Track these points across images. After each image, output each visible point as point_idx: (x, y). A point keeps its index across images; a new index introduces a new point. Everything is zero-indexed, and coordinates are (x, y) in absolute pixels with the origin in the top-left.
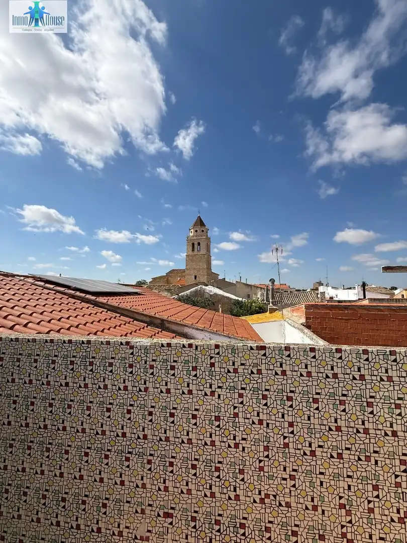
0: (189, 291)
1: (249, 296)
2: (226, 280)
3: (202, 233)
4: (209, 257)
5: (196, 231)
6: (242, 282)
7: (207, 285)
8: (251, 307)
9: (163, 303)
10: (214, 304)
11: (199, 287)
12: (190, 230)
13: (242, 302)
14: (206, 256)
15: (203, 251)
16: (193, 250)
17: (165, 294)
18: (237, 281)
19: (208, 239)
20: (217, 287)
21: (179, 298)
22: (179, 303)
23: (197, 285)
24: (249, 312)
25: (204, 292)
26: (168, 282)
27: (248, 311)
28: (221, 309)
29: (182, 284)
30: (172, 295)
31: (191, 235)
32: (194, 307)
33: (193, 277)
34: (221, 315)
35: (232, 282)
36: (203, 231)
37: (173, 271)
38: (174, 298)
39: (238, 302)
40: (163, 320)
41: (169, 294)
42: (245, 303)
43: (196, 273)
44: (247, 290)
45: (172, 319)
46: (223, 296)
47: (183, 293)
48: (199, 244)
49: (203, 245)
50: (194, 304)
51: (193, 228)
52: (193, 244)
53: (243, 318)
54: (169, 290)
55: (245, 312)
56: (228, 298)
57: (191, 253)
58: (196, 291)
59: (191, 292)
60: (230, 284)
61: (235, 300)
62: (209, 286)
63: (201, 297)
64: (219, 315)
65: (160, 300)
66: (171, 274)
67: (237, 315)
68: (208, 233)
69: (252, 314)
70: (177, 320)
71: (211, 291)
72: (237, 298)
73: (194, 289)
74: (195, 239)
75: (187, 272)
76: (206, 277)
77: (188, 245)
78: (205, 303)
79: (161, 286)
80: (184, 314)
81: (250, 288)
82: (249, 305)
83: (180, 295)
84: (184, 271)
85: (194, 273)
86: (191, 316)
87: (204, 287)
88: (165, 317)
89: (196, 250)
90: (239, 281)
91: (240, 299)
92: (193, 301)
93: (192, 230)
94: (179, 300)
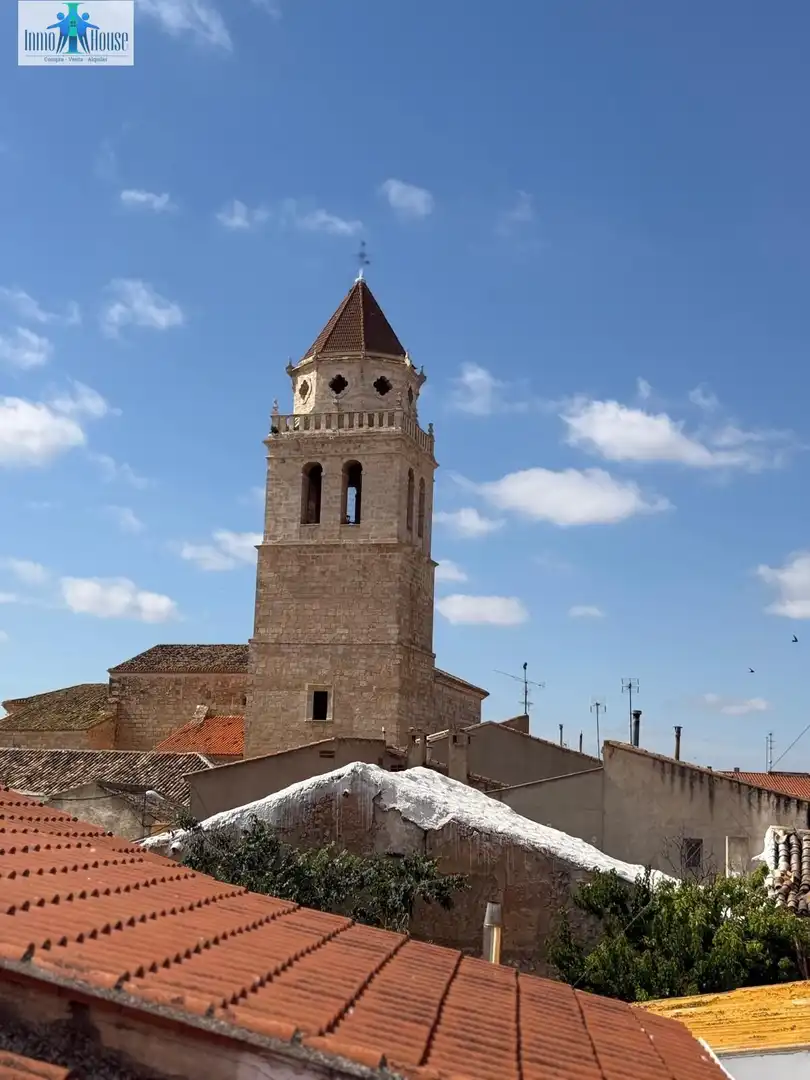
0: (274, 798)
1: (692, 855)
2: (534, 732)
3: (376, 401)
4: (420, 566)
5: (338, 385)
6: (643, 745)
7: (397, 764)
8: (707, 937)
9: (91, 880)
10: (446, 903)
11: (346, 770)
12: (294, 373)
13: (642, 890)
14: (397, 559)
15: (381, 525)
16: (312, 514)
17: (102, 814)
18: (613, 738)
19: (419, 446)
20: (471, 782)
21: (199, 847)
22: (204, 885)
23: (328, 756)
24: (700, 966)
25: (379, 809)
26: (121, 732)
27: (688, 963)
28: (496, 934)
29: (220, 748)
30: (148, 829)
31: (303, 406)
32: (308, 917)
33: (304, 704)
34: (496, 975)
35: (573, 746)
36: (382, 386)
37: (160, 658)
38: (159, 849)
39: (614, 895)
40: (80, 1003)
41: (126, 821)
42: (667, 900)
43: (325, 672)
44: (682, 811)
45: (154, 993)
46: (510, 846)
47: (224, 817)
48: (353, 474)
49: (383, 481)
50: (305, 891)
51: (317, 364)
52: (314, 475)
53: (663, 1008)
54: (123, 792)
55: (664, 965)
56: (548, 861)
57: (292, 531)
58: (323, 800)
59: (284, 807)
60: (562, 762)
61: (595, 874)
62: (418, 771)
63: (354, 846)
64: (488, 982)
65: (69, 857)
66: (145, 678)
67: (619, 985)
68: (420, 403)
69: (716, 982)
70: (191, 1000)
71: (427, 805)
72: (604, 863)
73: (307, 784)
74: (324, 441)
75: (258, 666)
76: (394, 703)
77: (273, 480)
78: (385, 892)
79: (73, 757)
80: (244, 960)
81: (701, 794)
82: (697, 918)
83: (206, 824)
84: (236, 658)
85: (306, 672)
86: (290, 975)
87: (377, 774)
88: (100, 980)
89: (329, 514)
90: (626, 740)
91: (632, 872)
92: (298, 874)
93: (311, 377)
94: (203, 858)
